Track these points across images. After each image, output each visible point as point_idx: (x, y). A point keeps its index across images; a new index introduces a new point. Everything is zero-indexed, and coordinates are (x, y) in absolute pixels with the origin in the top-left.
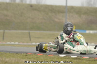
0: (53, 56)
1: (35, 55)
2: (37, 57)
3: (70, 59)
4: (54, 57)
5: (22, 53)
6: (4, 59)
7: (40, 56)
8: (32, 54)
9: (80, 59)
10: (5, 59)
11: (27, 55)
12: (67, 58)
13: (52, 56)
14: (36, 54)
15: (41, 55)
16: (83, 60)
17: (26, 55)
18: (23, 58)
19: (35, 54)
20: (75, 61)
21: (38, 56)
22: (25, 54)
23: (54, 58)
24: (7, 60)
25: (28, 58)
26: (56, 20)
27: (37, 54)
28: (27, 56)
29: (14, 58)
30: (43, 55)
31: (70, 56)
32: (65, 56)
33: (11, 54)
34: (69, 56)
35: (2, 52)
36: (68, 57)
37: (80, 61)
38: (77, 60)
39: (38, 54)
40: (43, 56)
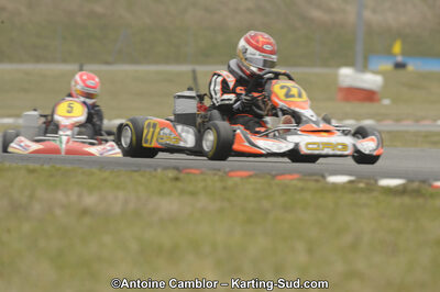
0: (300, 180)
1: (216, 178)
2: (225, 188)
3: (375, 194)
4: (300, 184)
5: (159, 170)
6: (74, 198)
7: (237, 179)
8: (202, 173)
9: (417, 193)
10: (80, 196)
11: (182, 176)
12: (362, 191)
13: (295, 182)
14: (220, 173)
15: (242, 178)
16: (432, 196)
17: (177, 179)
18: (161, 193)
19: (215, 174)
20: (397, 201)
21: (230, 183)
22: (171, 174)
23: (302, 189)
24: (90, 200)
25: (182, 192)
26: (316, 14)
27: (227, 173)
28: (179, 184)
29: (121, 195)
30: (250, 176)
31: (376, 181)
32: (351, 182)
33: (106, 174)
34: (372, 182)
35: (69, 167)
36: (367, 184)
37: (420, 201)
38: (407, 200)
39: (232, 174)
40: (252, 180)
